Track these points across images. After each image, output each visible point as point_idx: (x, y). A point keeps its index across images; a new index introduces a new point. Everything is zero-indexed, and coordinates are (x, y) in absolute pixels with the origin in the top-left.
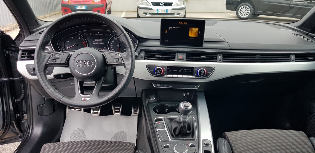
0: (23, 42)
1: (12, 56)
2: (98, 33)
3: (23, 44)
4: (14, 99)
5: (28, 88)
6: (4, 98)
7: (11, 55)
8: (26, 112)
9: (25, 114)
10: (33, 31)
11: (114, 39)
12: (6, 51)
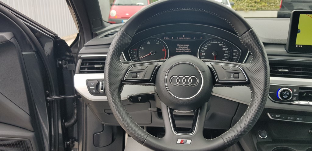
0: (84, 48)
1: (66, 68)
2: (184, 36)
3: (83, 50)
4: (65, 122)
5: (83, 109)
6: (52, 119)
7: (64, 66)
8: (77, 138)
9: (76, 141)
10: (96, 34)
11: (207, 45)
12: (58, 61)
